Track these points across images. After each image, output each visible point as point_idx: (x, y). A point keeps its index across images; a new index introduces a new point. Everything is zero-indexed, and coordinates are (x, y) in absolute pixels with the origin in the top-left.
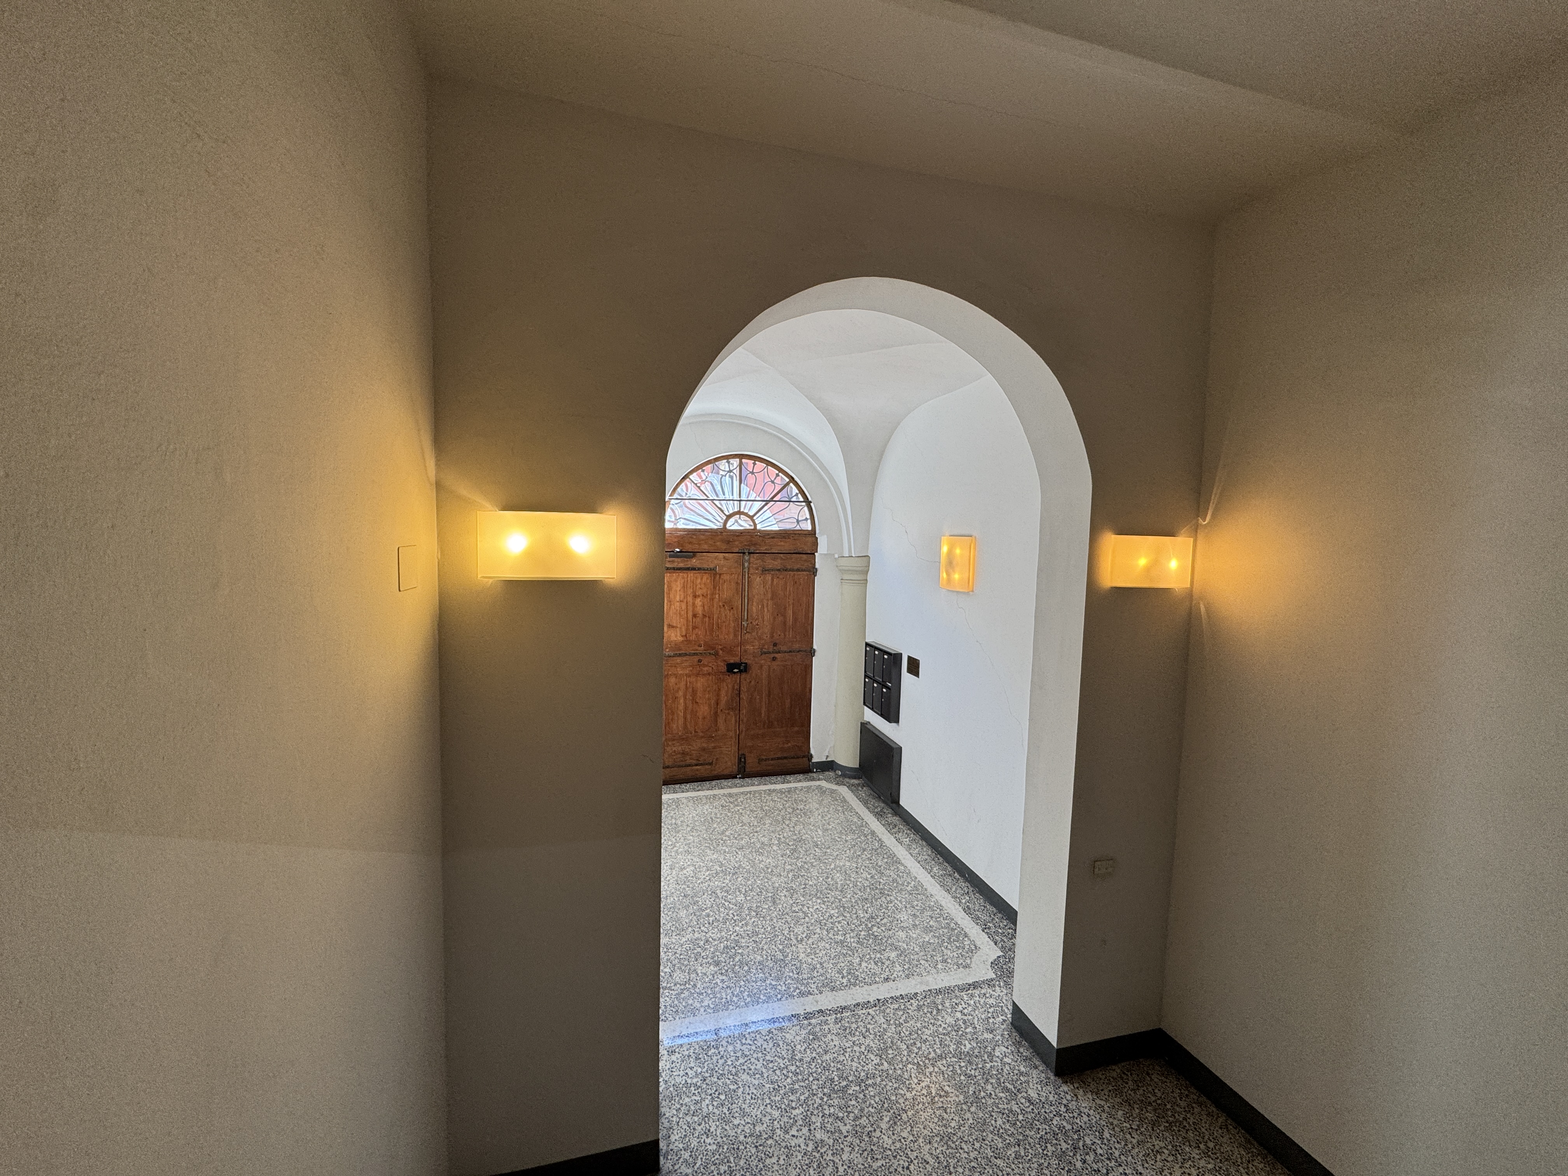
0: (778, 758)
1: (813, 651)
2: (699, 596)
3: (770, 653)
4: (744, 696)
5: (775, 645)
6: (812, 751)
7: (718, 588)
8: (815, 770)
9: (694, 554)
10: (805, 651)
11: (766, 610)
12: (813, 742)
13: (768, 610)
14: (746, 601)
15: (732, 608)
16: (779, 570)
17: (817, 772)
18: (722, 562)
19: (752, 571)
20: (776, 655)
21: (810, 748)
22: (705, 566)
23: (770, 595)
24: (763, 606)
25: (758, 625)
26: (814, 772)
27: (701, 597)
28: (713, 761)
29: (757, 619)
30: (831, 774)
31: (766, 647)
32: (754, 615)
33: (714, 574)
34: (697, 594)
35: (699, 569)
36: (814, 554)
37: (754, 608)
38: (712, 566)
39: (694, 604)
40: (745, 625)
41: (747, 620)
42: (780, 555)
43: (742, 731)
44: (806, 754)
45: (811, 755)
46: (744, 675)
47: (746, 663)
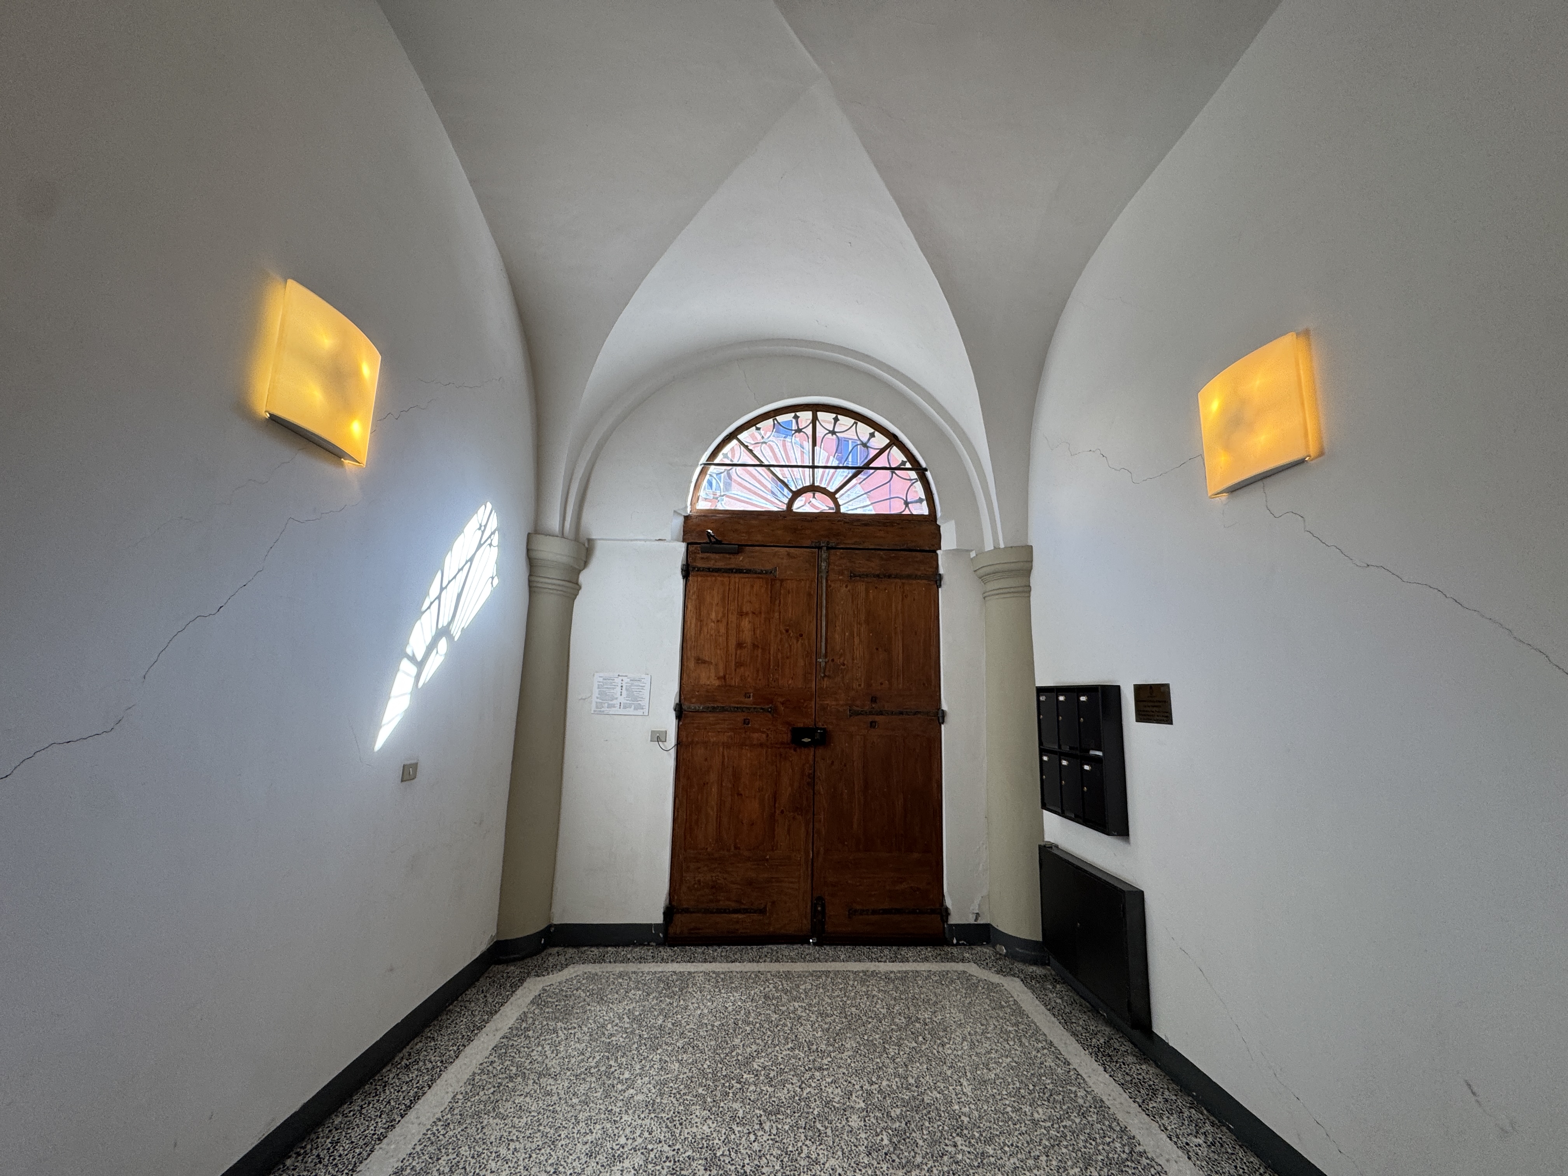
0: (886, 912)
1: (940, 715)
2: (747, 614)
3: (866, 714)
4: (820, 788)
5: (874, 700)
6: (948, 902)
7: (777, 602)
8: (955, 941)
9: (740, 549)
10: (927, 713)
11: (857, 640)
12: (948, 884)
13: (860, 640)
14: (824, 624)
15: (801, 635)
16: (878, 576)
17: (958, 944)
18: (785, 561)
19: (832, 576)
20: (877, 718)
21: (943, 896)
22: (758, 567)
23: (863, 617)
24: (852, 635)
25: (844, 665)
26: (953, 945)
27: (751, 615)
28: (765, 908)
29: (841, 655)
30: (988, 950)
31: (858, 703)
32: (838, 648)
33: (771, 580)
34: (744, 610)
35: (749, 571)
36: (935, 552)
37: (837, 636)
38: (769, 567)
39: (738, 626)
40: (823, 664)
41: (826, 656)
42: (879, 552)
43: (818, 853)
44: (938, 906)
45: (947, 909)
46: (820, 752)
47: (824, 729)
